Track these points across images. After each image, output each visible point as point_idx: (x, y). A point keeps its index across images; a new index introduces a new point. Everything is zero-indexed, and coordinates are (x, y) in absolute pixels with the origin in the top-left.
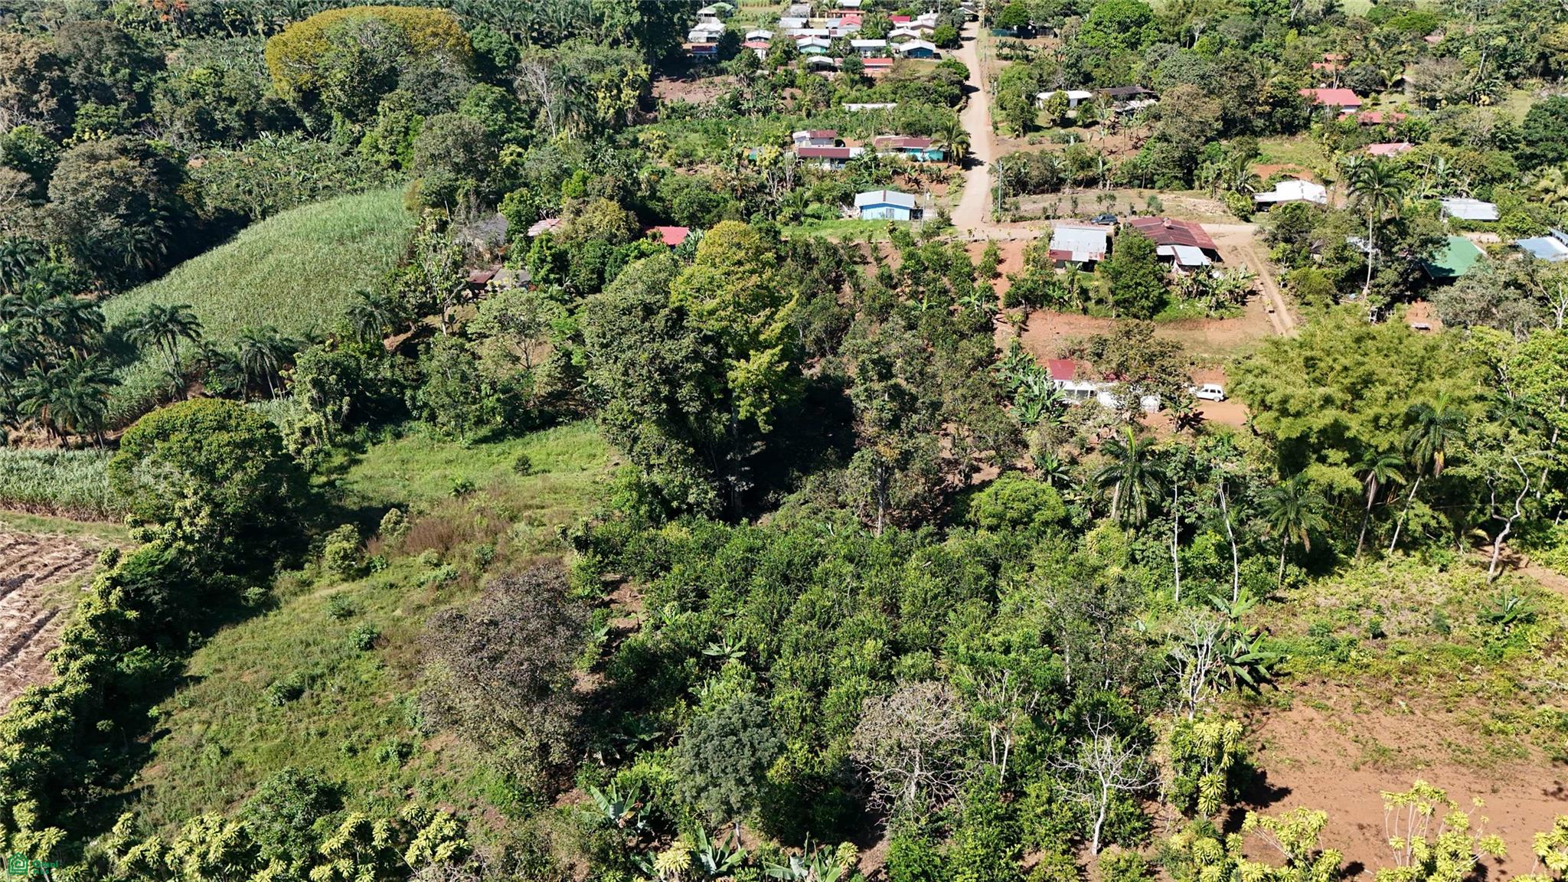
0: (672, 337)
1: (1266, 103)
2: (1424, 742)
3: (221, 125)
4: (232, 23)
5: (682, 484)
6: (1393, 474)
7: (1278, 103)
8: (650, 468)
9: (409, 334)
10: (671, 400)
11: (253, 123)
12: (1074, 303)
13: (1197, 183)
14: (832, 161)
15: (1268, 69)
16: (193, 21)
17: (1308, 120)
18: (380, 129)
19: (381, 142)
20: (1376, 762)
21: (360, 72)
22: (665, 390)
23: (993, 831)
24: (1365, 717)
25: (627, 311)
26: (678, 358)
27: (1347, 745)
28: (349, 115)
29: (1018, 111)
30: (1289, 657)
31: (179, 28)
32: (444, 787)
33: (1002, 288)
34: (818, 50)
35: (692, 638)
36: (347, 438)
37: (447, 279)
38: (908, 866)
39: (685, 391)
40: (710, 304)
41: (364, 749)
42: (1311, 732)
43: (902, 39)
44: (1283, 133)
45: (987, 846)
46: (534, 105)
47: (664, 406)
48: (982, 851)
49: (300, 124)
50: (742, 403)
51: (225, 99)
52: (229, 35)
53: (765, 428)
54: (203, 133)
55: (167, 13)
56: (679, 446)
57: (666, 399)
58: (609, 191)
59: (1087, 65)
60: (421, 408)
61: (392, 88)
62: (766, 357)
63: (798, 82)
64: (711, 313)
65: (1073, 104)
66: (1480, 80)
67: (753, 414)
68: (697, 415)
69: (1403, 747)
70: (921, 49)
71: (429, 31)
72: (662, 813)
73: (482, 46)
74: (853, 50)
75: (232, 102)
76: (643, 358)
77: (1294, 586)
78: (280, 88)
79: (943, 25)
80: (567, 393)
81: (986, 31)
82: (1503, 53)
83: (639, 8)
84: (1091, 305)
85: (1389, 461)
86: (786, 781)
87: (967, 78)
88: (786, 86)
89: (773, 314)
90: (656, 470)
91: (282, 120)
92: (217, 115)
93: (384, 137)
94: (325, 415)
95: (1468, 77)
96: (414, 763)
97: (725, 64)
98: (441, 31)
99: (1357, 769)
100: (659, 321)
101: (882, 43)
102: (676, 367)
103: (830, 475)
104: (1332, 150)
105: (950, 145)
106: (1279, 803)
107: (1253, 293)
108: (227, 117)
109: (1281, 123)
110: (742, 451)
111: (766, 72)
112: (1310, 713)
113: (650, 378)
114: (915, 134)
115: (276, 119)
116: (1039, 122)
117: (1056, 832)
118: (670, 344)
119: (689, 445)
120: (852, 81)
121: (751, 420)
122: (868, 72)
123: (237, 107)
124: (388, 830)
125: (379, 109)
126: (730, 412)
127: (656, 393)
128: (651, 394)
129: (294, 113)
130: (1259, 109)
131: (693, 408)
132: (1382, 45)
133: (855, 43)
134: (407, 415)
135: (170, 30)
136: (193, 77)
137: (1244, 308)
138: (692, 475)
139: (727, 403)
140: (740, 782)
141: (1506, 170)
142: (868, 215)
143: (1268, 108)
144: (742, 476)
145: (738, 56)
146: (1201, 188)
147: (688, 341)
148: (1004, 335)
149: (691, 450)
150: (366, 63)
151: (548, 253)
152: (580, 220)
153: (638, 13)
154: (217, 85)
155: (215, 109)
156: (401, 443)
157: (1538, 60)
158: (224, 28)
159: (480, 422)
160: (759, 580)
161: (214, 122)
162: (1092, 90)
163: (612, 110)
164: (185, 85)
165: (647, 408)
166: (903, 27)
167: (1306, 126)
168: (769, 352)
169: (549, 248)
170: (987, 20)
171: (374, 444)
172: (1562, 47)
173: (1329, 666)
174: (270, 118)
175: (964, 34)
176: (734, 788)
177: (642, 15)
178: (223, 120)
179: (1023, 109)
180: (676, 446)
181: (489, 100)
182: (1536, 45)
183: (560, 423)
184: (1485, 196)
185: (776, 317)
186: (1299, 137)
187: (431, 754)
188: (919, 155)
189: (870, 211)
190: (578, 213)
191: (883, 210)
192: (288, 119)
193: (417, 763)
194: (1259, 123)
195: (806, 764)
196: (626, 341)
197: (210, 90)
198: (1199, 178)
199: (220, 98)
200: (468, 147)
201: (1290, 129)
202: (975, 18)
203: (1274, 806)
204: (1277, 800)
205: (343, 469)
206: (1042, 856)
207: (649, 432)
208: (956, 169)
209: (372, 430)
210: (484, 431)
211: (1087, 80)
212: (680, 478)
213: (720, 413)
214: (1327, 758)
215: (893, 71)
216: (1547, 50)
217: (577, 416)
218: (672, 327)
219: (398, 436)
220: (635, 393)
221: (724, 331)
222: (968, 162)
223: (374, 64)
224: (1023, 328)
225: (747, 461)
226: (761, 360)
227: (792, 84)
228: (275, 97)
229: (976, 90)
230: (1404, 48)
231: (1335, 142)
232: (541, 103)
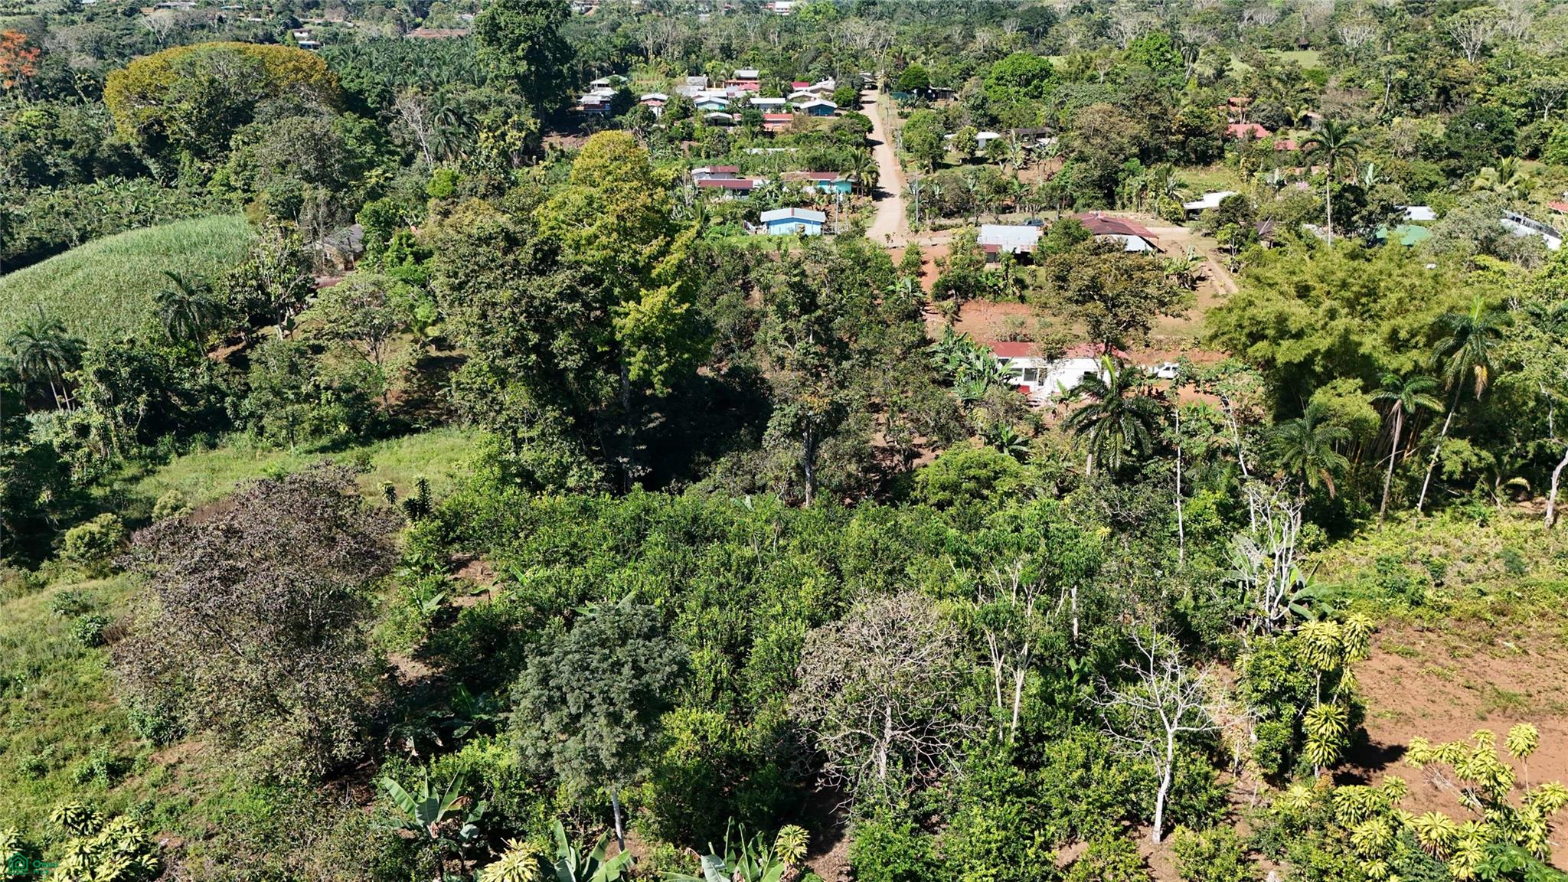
0: (542, 273)
1: (1179, 132)
2: (1556, 684)
3: (53, 169)
4: (85, 89)
5: (559, 463)
6: (1424, 400)
7: (1192, 132)
8: (518, 444)
9: (240, 346)
10: (542, 350)
11: (87, 169)
12: (1009, 291)
13: (1119, 203)
14: (734, 192)
15: (1178, 100)
16: (41, 87)
17: (1222, 150)
18: (232, 164)
19: (233, 178)
20: (1505, 709)
21: (209, 104)
22: (534, 338)
23: (1010, 810)
24: (1468, 661)
25: (487, 240)
26: (551, 295)
27: (1459, 693)
28: (199, 153)
29: (927, 147)
30: (1349, 602)
31: (25, 94)
32: (171, 811)
33: (927, 284)
34: (716, 107)
35: (559, 595)
36: (147, 450)
37: (284, 271)
38: (886, 865)
39: (561, 341)
40: (587, 231)
41: (57, 767)
42: (1406, 682)
43: (803, 99)
44: (1197, 163)
45: (1005, 828)
46: (411, 148)
47: (533, 357)
48: (998, 835)
49: (145, 171)
50: (633, 359)
51: (59, 142)
52: (81, 101)
53: (660, 390)
54: (31, 179)
55: (12, 78)
56: (556, 414)
57: (536, 349)
58: (482, 190)
59: (994, 110)
60: (246, 419)
61: (248, 120)
62: (661, 295)
63: (696, 135)
64: (590, 241)
65: (982, 144)
66: (1386, 111)
67: (648, 373)
68: (579, 371)
69: (1533, 691)
70: (821, 106)
71: (290, 65)
72: (504, 818)
73: (353, 87)
74: (752, 106)
75: (67, 144)
76: (504, 295)
77: (1314, 548)
78: (125, 132)
79: (842, 88)
80: (427, 402)
81: (885, 97)
82: (1404, 86)
83: (524, 58)
84: (1027, 293)
85: (1415, 386)
86: (692, 763)
87: (870, 130)
88: (683, 139)
89: (668, 244)
90: (525, 447)
91: (127, 166)
92: (49, 160)
93: (237, 174)
94: (115, 417)
95: (1374, 109)
96: (130, 783)
97: (618, 118)
98: (304, 66)
99: (1483, 719)
100: (525, 255)
101: (782, 101)
102: (549, 309)
103: (744, 457)
104: (1251, 173)
105: (859, 174)
106: (1397, 764)
107: (1203, 279)
108: (57, 160)
109: (1195, 152)
110: (637, 424)
111: (663, 126)
112: (1395, 660)
113: (514, 320)
114: (822, 169)
115: (119, 165)
116: (947, 160)
117: (1103, 807)
118: (539, 280)
119: (568, 414)
120: (753, 133)
121: (645, 381)
122: (769, 127)
123: (72, 151)
124: (19, 844)
125: (232, 143)
126: (618, 373)
127: (521, 340)
128: (516, 340)
129: (140, 161)
130: (1173, 138)
131: (573, 362)
132: (1285, 83)
133: (753, 101)
134: (227, 426)
135: (15, 98)
136: (23, 119)
137: (1195, 293)
138: (572, 453)
139: (615, 362)
140: (615, 719)
141: (1434, 178)
142: (775, 230)
143: (1181, 137)
144: (637, 458)
145: (632, 109)
146: (1124, 206)
147: (561, 279)
148: (934, 324)
149: (571, 420)
150: (215, 96)
151: (408, 250)
152: (447, 221)
153: (525, 63)
154: (50, 127)
155: (48, 153)
156: (212, 454)
157: (1438, 96)
158: (74, 93)
159: (317, 432)
160: (654, 536)
161: (46, 166)
162: (999, 131)
163: (495, 151)
164: (13, 127)
165: (512, 360)
166: (802, 90)
167: (1221, 156)
168: (664, 290)
169: (409, 246)
170: (886, 85)
171: (180, 455)
172: (1462, 79)
173: (1401, 609)
174: (111, 164)
175: (864, 99)
176: (605, 731)
177: (529, 64)
178: (56, 165)
179: (931, 144)
180: (551, 413)
181: (357, 131)
182: (1436, 80)
183: (417, 431)
184: (1418, 201)
185: (673, 247)
186: (1213, 168)
187: (162, 768)
188: (826, 188)
189: (777, 226)
190: (446, 214)
191: (792, 225)
192: (132, 166)
193: (136, 783)
194: (1174, 153)
195: (722, 738)
196: (487, 277)
197: (41, 132)
198: (1121, 198)
199: (53, 142)
200: (322, 155)
201: (1205, 159)
202: (874, 88)
203: (1391, 766)
204: (1394, 760)
205: (135, 479)
206: (1082, 848)
207: (517, 397)
208: (866, 199)
209: (178, 440)
210: (325, 441)
211: (993, 122)
212: (556, 456)
213: (607, 372)
214: (1439, 710)
215: (795, 126)
216: (1448, 84)
217: (437, 423)
218: (542, 260)
219: (213, 446)
220: (495, 341)
221: (609, 263)
222: (878, 195)
223: (225, 93)
224: (955, 316)
225: (642, 437)
226: (654, 300)
227: (690, 137)
228: (118, 143)
229: (880, 143)
230: (1307, 85)
231: (1253, 164)
232: (418, 148)
